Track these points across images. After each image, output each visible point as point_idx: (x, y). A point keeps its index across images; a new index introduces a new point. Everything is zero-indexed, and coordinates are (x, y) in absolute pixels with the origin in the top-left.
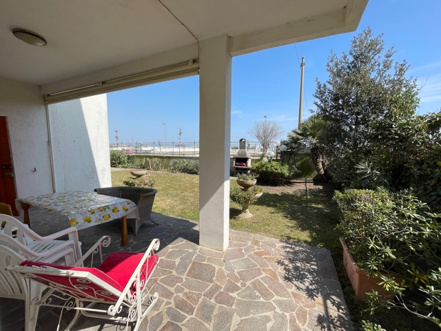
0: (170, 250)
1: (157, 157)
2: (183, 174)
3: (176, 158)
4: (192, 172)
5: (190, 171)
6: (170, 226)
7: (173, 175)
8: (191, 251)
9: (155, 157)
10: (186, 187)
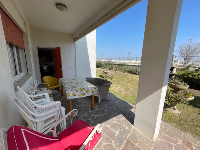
0: (114, 122)
1: (117, 64)
2: (128, 74)
3: (126, 65)
4: (133, 73)
5: (133, 72)
6: (117, 104)
7: (123, 73)
8: (127, 128)
9: (116, 64)
10: (129, 81)
